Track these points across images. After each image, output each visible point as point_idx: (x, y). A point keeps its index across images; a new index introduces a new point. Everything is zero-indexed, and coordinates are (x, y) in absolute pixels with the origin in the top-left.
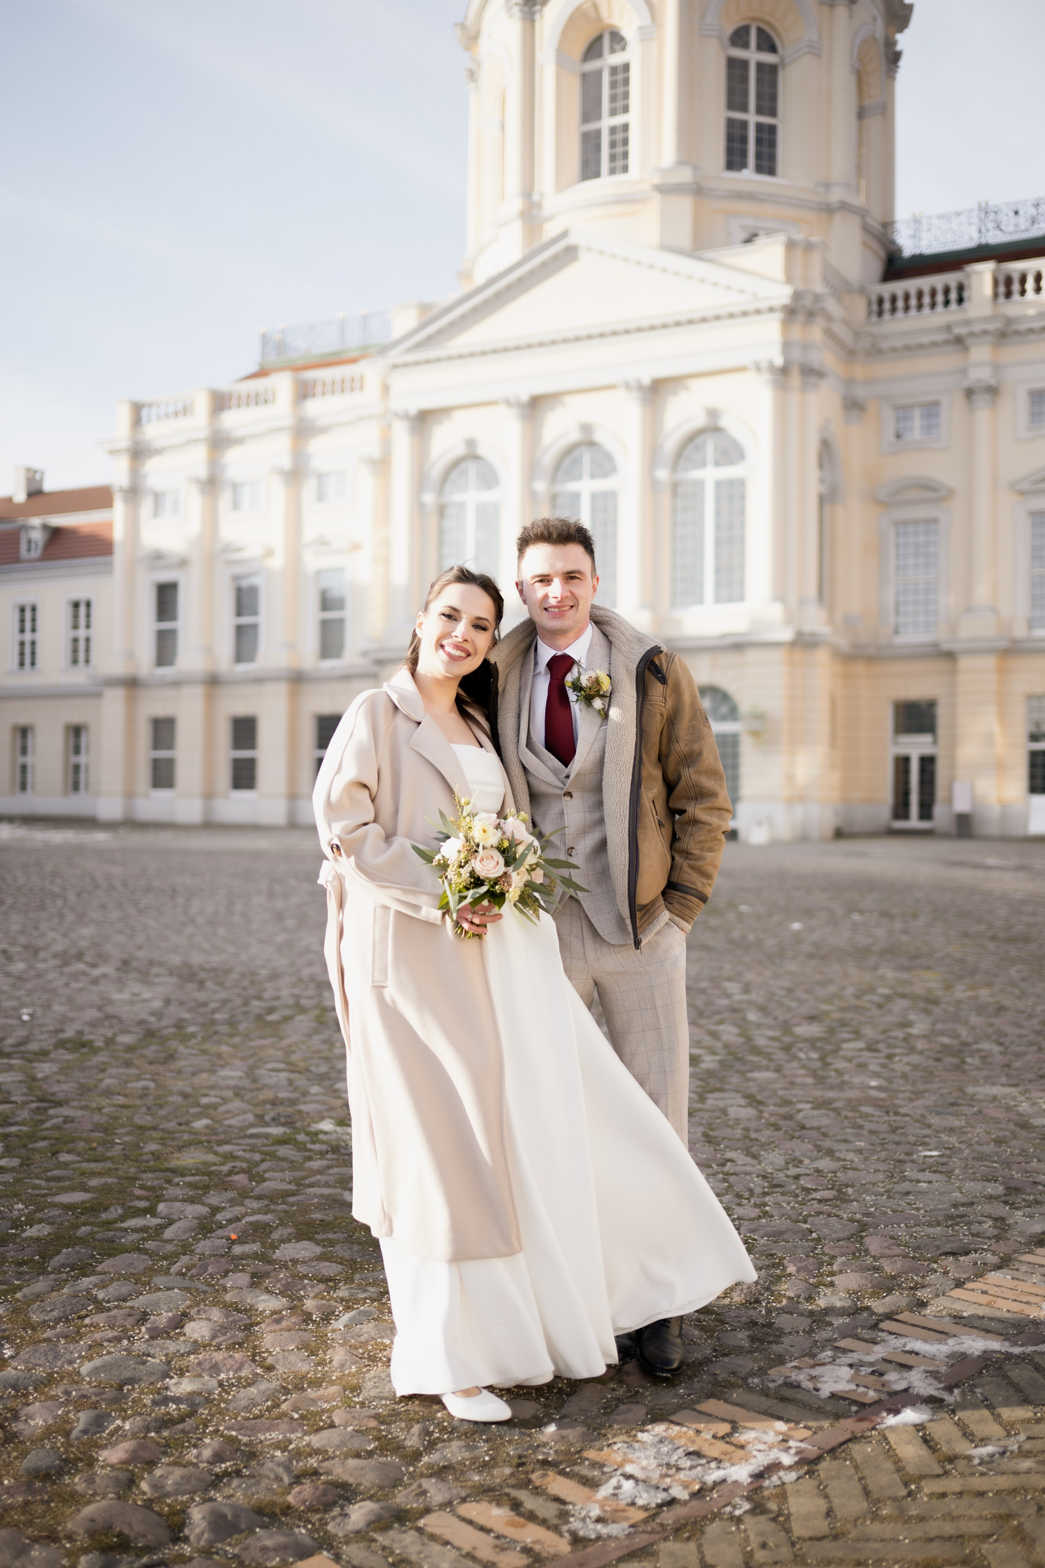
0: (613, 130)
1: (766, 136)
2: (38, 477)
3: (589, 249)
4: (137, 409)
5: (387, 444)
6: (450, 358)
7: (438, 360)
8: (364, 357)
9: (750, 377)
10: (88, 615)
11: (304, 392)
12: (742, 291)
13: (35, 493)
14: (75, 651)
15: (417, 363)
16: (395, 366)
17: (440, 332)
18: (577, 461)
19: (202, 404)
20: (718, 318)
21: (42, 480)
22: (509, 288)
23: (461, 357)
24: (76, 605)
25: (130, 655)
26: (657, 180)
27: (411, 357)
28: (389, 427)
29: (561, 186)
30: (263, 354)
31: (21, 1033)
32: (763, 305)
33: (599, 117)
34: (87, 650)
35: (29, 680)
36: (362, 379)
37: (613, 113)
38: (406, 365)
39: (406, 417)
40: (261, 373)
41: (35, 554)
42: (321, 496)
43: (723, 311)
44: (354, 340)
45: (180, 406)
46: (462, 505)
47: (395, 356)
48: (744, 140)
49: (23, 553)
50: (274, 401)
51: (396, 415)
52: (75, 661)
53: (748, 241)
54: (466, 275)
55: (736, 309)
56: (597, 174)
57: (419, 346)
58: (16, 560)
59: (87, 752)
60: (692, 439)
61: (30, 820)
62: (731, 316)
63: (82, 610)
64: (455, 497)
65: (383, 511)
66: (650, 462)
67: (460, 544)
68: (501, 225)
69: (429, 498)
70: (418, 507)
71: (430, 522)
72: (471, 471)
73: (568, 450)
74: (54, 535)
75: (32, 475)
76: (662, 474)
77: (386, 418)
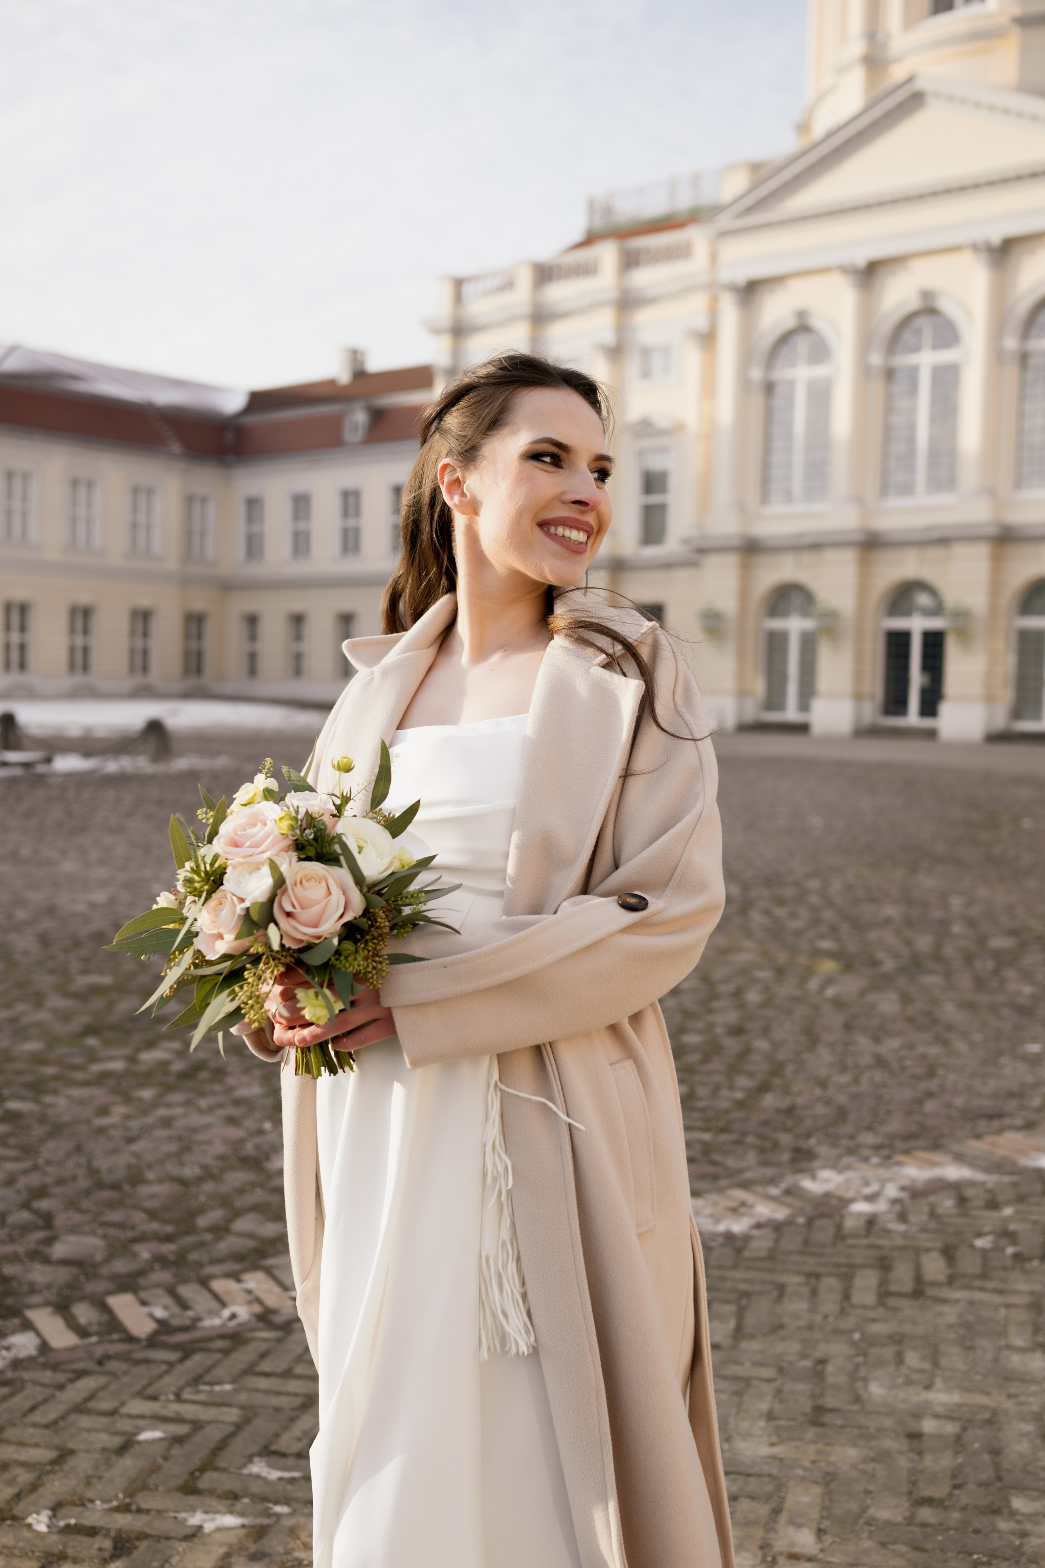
2: (361, 357)
3: (937, 95)
4: (459, 283)
5: (713, 315)
6: (780, 223)
7: (768, 225)
8: (693, 221)
11: (629, 261)
13: (360, 375)
15: (747, 229)
16: (725, 233)
17: (773, 192)
18: (918, 332)
19: (525, 279)
21: (366, 361)
22: (849, 140)
23: (793, 220)
26: (1016, 10)
27: (739, 224)
28: (716, 299)
29: (909, 23)
30: (589, 221)
35: (352, 566)
36: (689, 245)
38: (735, 231)
39: (734, 288)
40: (590, 240)
41: (359, 436)
42: (646, 374)
44: (684, 202)
45: (502, 281)
46: (792, 383)
47: (724, 221)
49: (347, 436)
50: (598, 272)
51: (725, 288)
54: (803, 128)
56: (950, 6)
57: (750, 210)
58: (340, 444)
64: (781, 374)
65: (709, 388)
66: (997, 329)
67: (789, 425)
68: (841, 70)
69: (756, 374)
70: (744, 384)
71: (757, 401)
72: (802, 344)
73: (907, 321)
74: (378, 416)
75: (355, 356)
76: (1011, 343)
77: (713, 288)
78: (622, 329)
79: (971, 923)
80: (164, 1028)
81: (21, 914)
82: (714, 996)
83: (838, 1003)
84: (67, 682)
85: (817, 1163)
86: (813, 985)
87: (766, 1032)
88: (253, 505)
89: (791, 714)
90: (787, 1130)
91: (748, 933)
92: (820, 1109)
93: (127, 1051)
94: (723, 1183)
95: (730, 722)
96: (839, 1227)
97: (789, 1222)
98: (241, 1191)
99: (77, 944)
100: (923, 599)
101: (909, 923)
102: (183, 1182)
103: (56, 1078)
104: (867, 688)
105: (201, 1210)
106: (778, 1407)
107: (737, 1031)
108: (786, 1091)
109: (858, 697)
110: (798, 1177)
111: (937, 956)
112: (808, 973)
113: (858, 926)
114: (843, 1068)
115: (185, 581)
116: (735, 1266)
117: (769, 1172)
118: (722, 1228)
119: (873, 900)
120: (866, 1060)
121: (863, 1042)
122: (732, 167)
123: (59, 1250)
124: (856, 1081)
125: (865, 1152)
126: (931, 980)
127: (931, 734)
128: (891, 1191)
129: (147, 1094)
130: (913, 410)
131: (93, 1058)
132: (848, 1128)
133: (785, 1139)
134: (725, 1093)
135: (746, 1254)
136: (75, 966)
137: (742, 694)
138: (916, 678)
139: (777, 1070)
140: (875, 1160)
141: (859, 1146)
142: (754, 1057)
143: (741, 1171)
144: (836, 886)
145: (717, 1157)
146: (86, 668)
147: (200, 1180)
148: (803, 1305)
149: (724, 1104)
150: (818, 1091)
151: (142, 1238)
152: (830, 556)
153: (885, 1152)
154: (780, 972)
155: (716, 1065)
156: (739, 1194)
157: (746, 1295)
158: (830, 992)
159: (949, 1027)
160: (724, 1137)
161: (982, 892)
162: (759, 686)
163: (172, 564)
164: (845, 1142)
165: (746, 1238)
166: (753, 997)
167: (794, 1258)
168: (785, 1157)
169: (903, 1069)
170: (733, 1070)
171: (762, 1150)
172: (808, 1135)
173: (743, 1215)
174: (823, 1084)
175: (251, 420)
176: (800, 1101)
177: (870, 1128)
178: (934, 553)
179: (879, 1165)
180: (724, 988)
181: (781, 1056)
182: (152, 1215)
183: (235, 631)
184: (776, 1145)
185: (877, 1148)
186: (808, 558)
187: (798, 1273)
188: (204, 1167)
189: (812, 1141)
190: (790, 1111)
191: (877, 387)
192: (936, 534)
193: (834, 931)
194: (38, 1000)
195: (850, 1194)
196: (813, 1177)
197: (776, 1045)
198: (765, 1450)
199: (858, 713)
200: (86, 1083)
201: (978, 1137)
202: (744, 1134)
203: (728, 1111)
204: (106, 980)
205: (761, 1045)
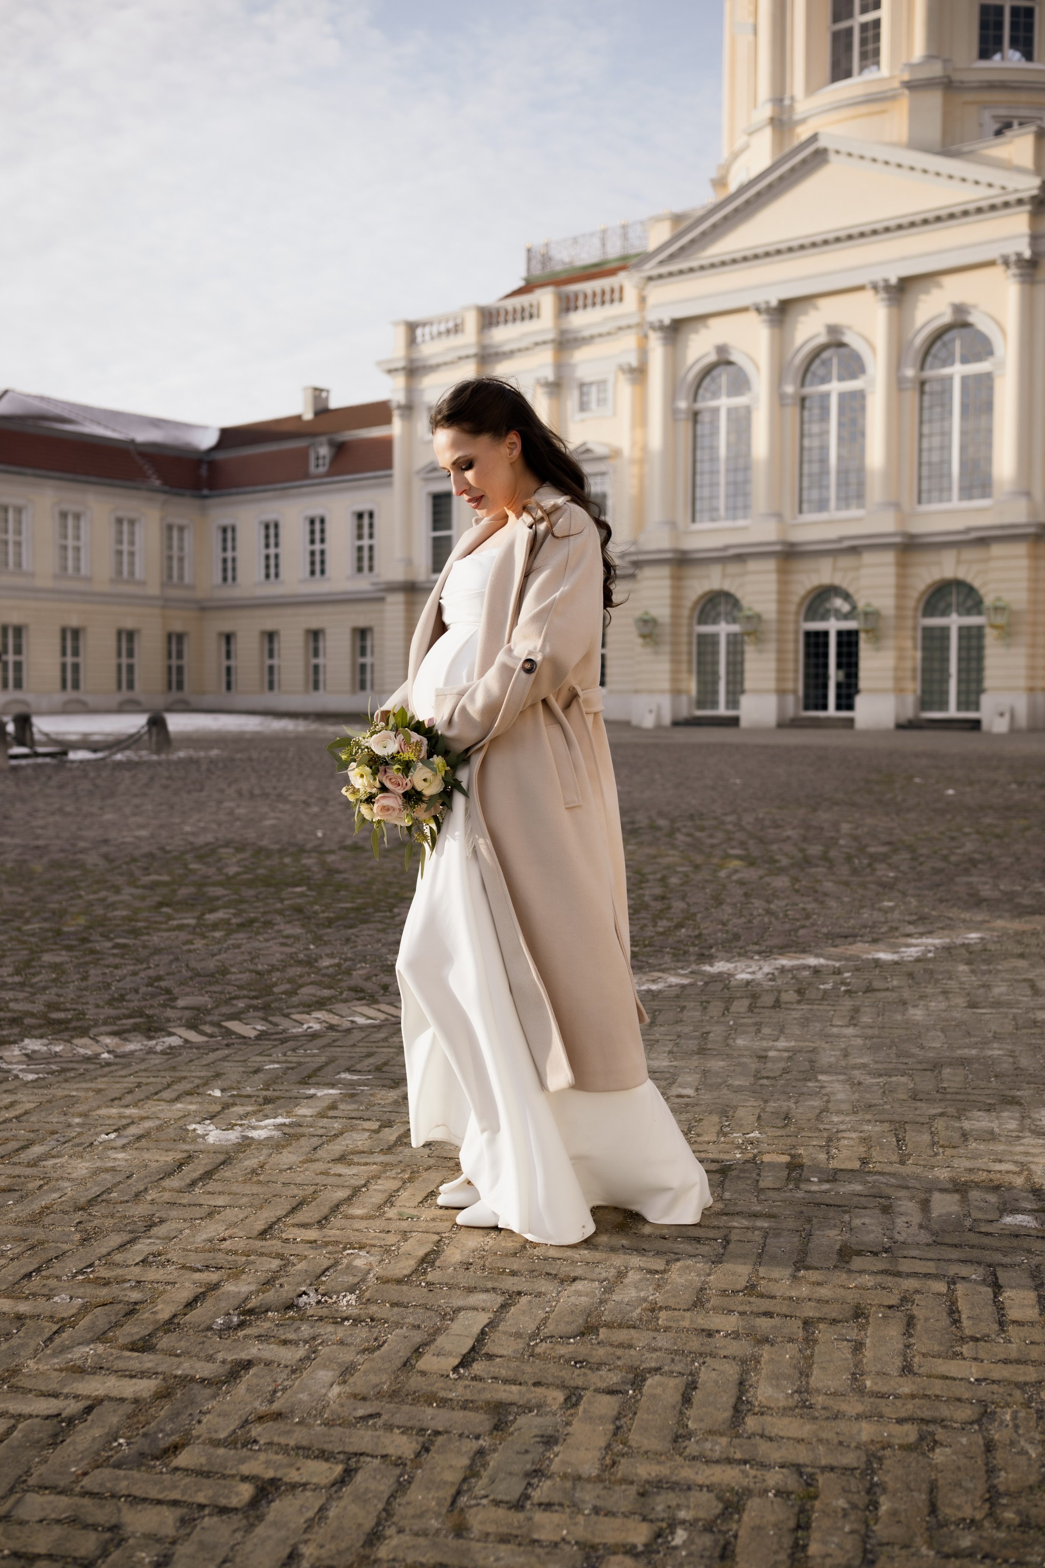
0: (864, 27)
1: (1022, 20)
2: (324, 394)
3: (838, 152)
4: (412, 328)
5: (643, 352)
6: (702, 268)
7: (691, 270)
8: (623, 268)
9: (998, 271)
10: (371, 526)
11: (566, 305)
12: (990, 185)
13: (322, 411)
14: (360, 559)
15: (671, 274)
16: (650, 279)
17: (693, 242)
18: (826, 363)
19: (471, 322)
20: (966, 213)
21: (327, 399)
22: (759, 194)
23: (713, 266)
24: (360, 516)
25: (409, 562)
26: (906, 77)
27: (664, 270)
28: (646, 337)
29: (811, 89)
30: (529, 270)
31: (316, 843)
32: (1012, 198)
33: (850, 15)
34: (371, 558)
35: (319, 587)
36: (621, 289)
37: (864, 10)
38: (660, 277)
39: (661, 327)
40: (528, 288)
41: (322, 470)
42: (583, 407)
43: (971, 207)
44: (614, 250)
45: (451, 325)
46: (716, 411)
47: (650, 268)
48: (999, 25)
49: (312, 469)
50: (538, 316)
51: (653, 327)
52: (360, 569)
53: (999, 133)
54: (720, 182)
55: (984, 204)
56: (848, 74)
57: (672, 257)
58: (306, 475)
59: (372, 653)
60: (939, 335)
61: (322, 716)
62: (979, 210)
63: (366, 521)
64: (709, 403)
65: (640, 419)
66: (897, 361)
67: (714, 449)
68: (752, 132)
69: (683, 405)
70: (671, 413)
71: (684, 428)
72: (723, 377)
73: (817, 353)
74: (340, 449)
75: (318, 394)
76: (910, 372)
77: (643, 328)
78: (560, 366)
79: (855, 838)
80: (220, 903)
81: (82, 844)
83: (741, 883)
84: (59, 698)
85: (715, 960)
86: (722, 874)
87: (683, 898)
88: (228, 533)
89: (722, 711)
90: (695, 945)
91: (674, 847)
92: (720, 935)
93: (197, 914)
94: (647, 969)
95: (667, 720)
96: (727, 985)
97: (692, 984)
98: (301, 976)
99: (134, 860)
100: (839, 604)
101: (805, 839)
102: (258, 973)
103: (145, 928)
104: (790, 685)
105: (275, 985)
106: (675, 1049)
108: (696, 927)
109: (781, 692)
110: (701, 966)
111: (825, 857)
112: (719, 867)
113: (761, 841)
114: (740, 916)
115: (166, 603)
117: (680, 964)
119: (777, 827)
120: (759, 911)
121: (758, 904)
122: (658, 219)
123: (181, 1003)
124: (750, 921)
125: (751, 954)
126: (820, 871)
127: (848, 725)
128: (767, 969)
129: (218, 934)
130: (825, 433)
131: (170, 918)
132: (741, 943)
133: (693, 949)
135: (662, 998)
136: (137, 872)
137: (676, 692)
138: (833, 674)
139: (690, 917)
140: (756, 957)
141: (746, 952)
142: (673, 911)
143: (660, 964)
144: (748, 820)
145: (644, 958)
146: (76, 686)
147: (269, 972)
148: (697, 1013)
150: (720, 927)
151: (237, 998)
152: (753, 565)
153: (765, 954)
154: (697, 867)
156: (658, 974)
158: (735, 877)
159: (826, 894)
161: (869, 821)
162: (692, 686)
163: (154, 589)
164: (737, 950)
165: (662, 992)
166: (674, 880)
167: (693, 997)
168: (693, 958)
169: (786, 915)
171: (674, 955)
172: (711, 947)
173: (660, 982)
174: (724, 923)
175: (220, 456)
176: (706, 931)
177: (756, 944)
178: (845, 562)
179: (760, 959)
181: (694, 910)
182: (240, 987)
183: (213, 648)
184: (686, 952)
185: (760, 952)
186: (733, 568)
187: (696, 1001)
188: (272, 966)
189: (713, 950)
190: (699, 936)
191: (792, 413)
192: (846, 544)
193: (743, 844)
194: (117, 890)
195: (736, 972)
196: (712, 966)
197: (690, 905)
198: (666, 1063)
199: (781, 707)
200: (169, 930)
201: (836, 946)
204: (166, 878)
205: (679, 904)
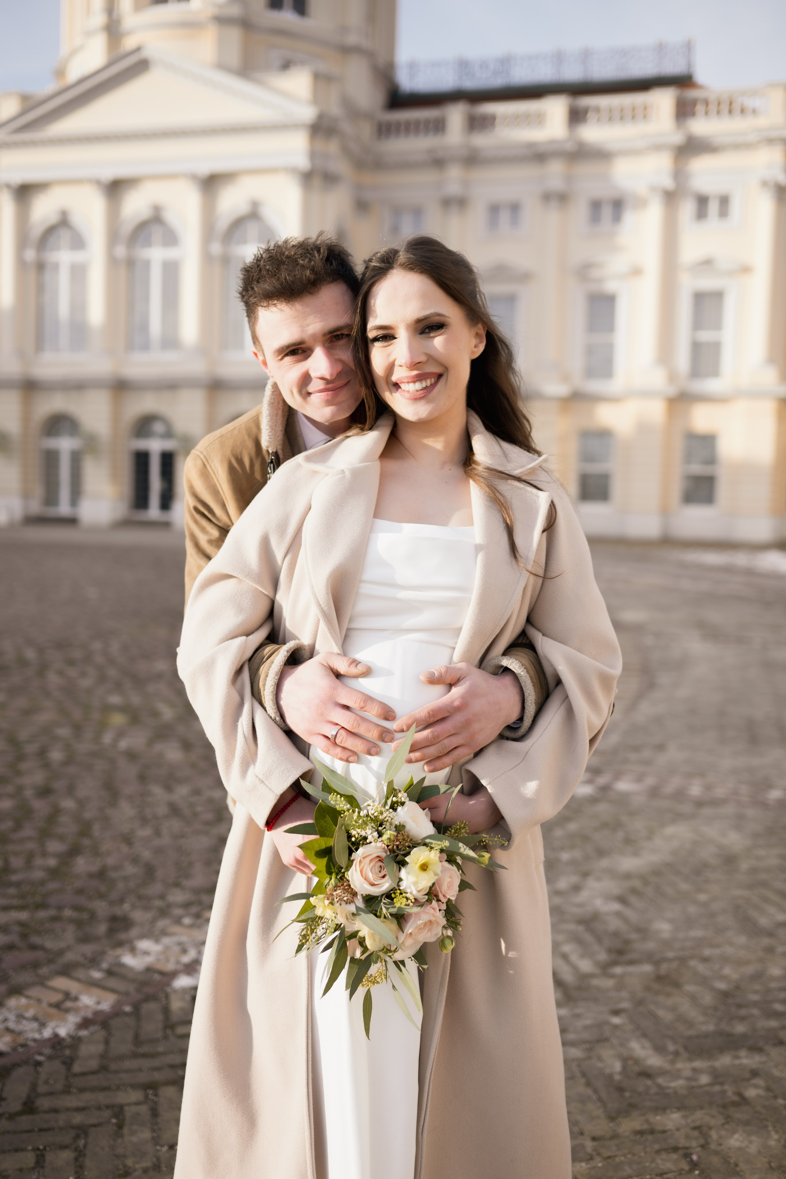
3: (159, 63)
12: (279, 108)
15: (21, 143)
17: (38, 119)
18: (149, 234)
20: (259, 128)
26: (214, 12)
27: (16, 138)
29: (137, 8)
38: (13, 143)
39: (11, 188)
43: (264, 123)
46: (57, 264)
53: (285, 68)
54: (60, 73)
55: (274, 122)
62: (270, 127)
64: (49, 256)
66: (207, 238)
67: (56, 295)
68: (89, 34)
69: (30, 255)
70: (21, 261)
71: (31, 276)
72: (64, 235)
73: (141, 226)
76: (216, 248)
82: (21, 757)
83: (132, 756)
85: (134, 932)
86: (107, 738)
87: (71, 790)
89: (64, 509)
90: (102, 896)
92: (130, 869)
94: (44, 971)
95: (19, 514)
96: (166, 1010)
97: (116, 1013)
100: (158, 427)
107: (45, 792)
108: (96, 852)
109: (114, 498)
110: (119, 951)
112: (102, 726)
113: (137, 681)
114: (144, 821)
116: (67, 1091)
117: (88, 949)
118: (47, 1033)
119: (146, 657)
120: (162, 810)
121: (157, 791)
122: (9, 94)
124: (158, 833)
125: (177, 912)
127: (166, 525)
130: (148, 290)
132: (156, 888)
133: (101, 907)
134: (39, 862)
135: (77, 1068)
137: (26, 494)
138: (156, 483)
139: (85, 830)
140: (186, 921)
141: (169, 906)
142: (64, 819)
143: (61, 953)
144: (115, 647)
145: (36, 940)
148: (146, 1134)
149: (38, 875)
150: (125, 849)
152: (91, 395)
153: (194, 909)
154: (78, 729)
155: (28, 831)
156: (61, 983)
157: (82, 1131)
158: (123, 744)
160: (42, 914)
162: (39, 489)
164: (158, 903)
165: (75, 1041)
166: (56, 755)
167: (128, 1064)
168: (102, 929)
169: (195, 815)
170: (45, 834)
171: (79, 924)
173: (67, 1011)
174: (128, 839)
176: (110, 861)
177: (177, 885)
178: (167, 396)
179: (192, 926)
180: (31, 749)
181: (88, 815)
184: (93, 916)
185: (187, 905)
186: (74, 395)
187: (135, 1086)
189: (126, 906)
190: (101, 874)
191: (122, 271)
193: (118, 687)
195: (170, 967)
196: (133, 950)
197: (82, 803)
199: (114, 510)
202: (60, 908)
203: (42, 883)
205: (68, 804)
